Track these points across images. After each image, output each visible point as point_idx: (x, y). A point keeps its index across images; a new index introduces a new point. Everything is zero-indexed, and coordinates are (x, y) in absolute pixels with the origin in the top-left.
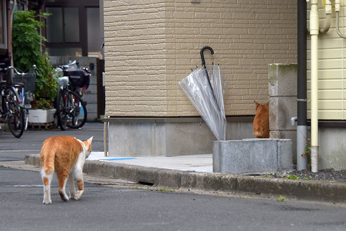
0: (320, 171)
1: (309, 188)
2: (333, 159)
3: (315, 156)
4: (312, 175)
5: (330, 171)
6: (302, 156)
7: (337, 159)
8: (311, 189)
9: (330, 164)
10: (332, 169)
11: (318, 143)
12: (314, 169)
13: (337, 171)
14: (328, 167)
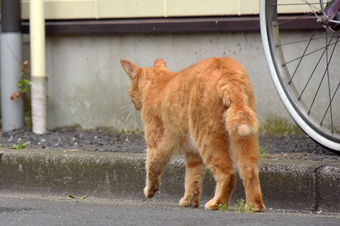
0: (52, 131)
1: (21, 166)
2: (78, 104)
3: (40, 99)
4: (31, 140)
5: (73, 130)
6: (12, 98)
7: (88, 105)
8: (23, 168)
9: (72, 115)
10: (78, 126)
11: (47, 71)
12: (39, 127)
13: (87, 131)
14: (69, 122)
